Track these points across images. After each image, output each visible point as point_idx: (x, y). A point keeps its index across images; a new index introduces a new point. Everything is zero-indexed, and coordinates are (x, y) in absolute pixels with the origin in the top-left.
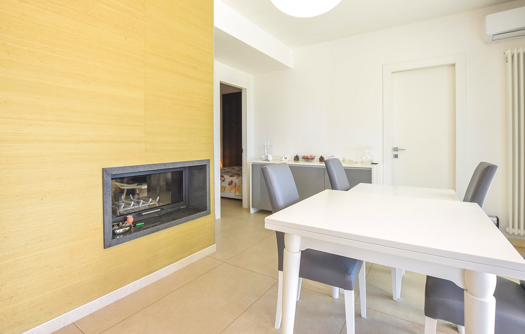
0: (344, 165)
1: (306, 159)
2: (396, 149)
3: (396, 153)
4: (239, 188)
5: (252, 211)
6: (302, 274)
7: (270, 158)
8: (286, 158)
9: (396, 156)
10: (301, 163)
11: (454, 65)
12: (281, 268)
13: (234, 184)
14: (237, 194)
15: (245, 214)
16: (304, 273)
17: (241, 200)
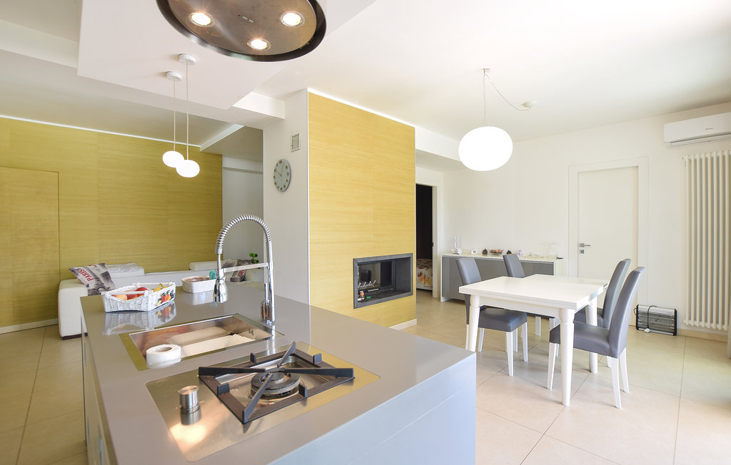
0: (521, 258)
1: (494, 253)
2: (583, 245)
3: (582, 248)
4: (429, 279)
5: (442, 299)
6: (480, 325)
7: (460, 252)
8: (474, 252)
9: (582, 252)
10: (490, 257)
11: (637, 167)
12: (468, 323)
13: (423, 276)
14: (426, 285)
15: (435, 302)
16: (481, 324)
17: (431, 291)
